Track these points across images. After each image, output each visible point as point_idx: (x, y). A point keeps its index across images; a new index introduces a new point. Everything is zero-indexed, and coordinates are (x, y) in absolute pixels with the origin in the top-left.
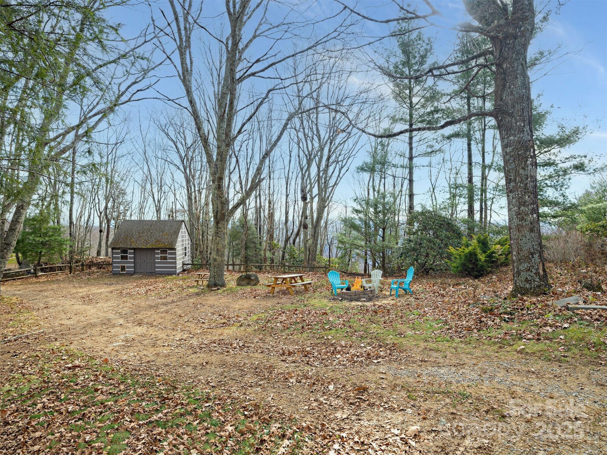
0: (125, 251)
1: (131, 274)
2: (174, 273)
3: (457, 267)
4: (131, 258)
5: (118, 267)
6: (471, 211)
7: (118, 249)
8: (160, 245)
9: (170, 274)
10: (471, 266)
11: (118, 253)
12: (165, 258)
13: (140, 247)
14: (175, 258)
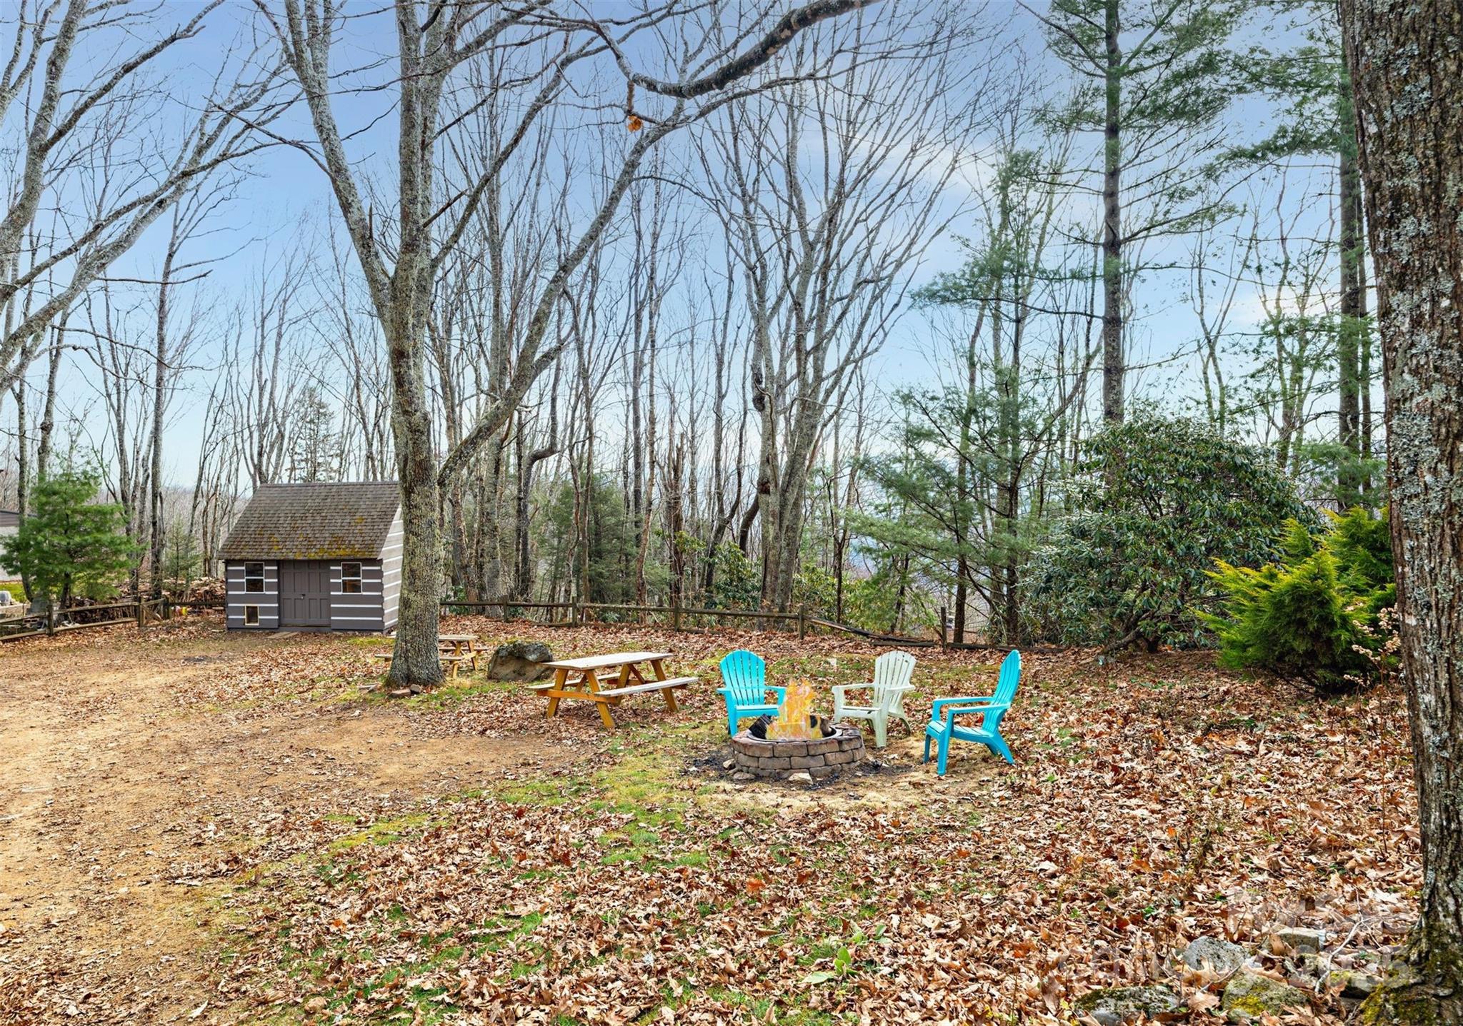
0: (255, 568)
1: (270, 630)
2: (379, 628)
3: (1244, 647)
4: (270, 586)
5: (239, 610)
6: (1350, 413)
7: (240, 562)
8: (341, 552)
9: (366, 630)
10: (1301, 646)
11: (238, 574)
12: (355, 587)
13: (291, 556)
14: (380, 587)
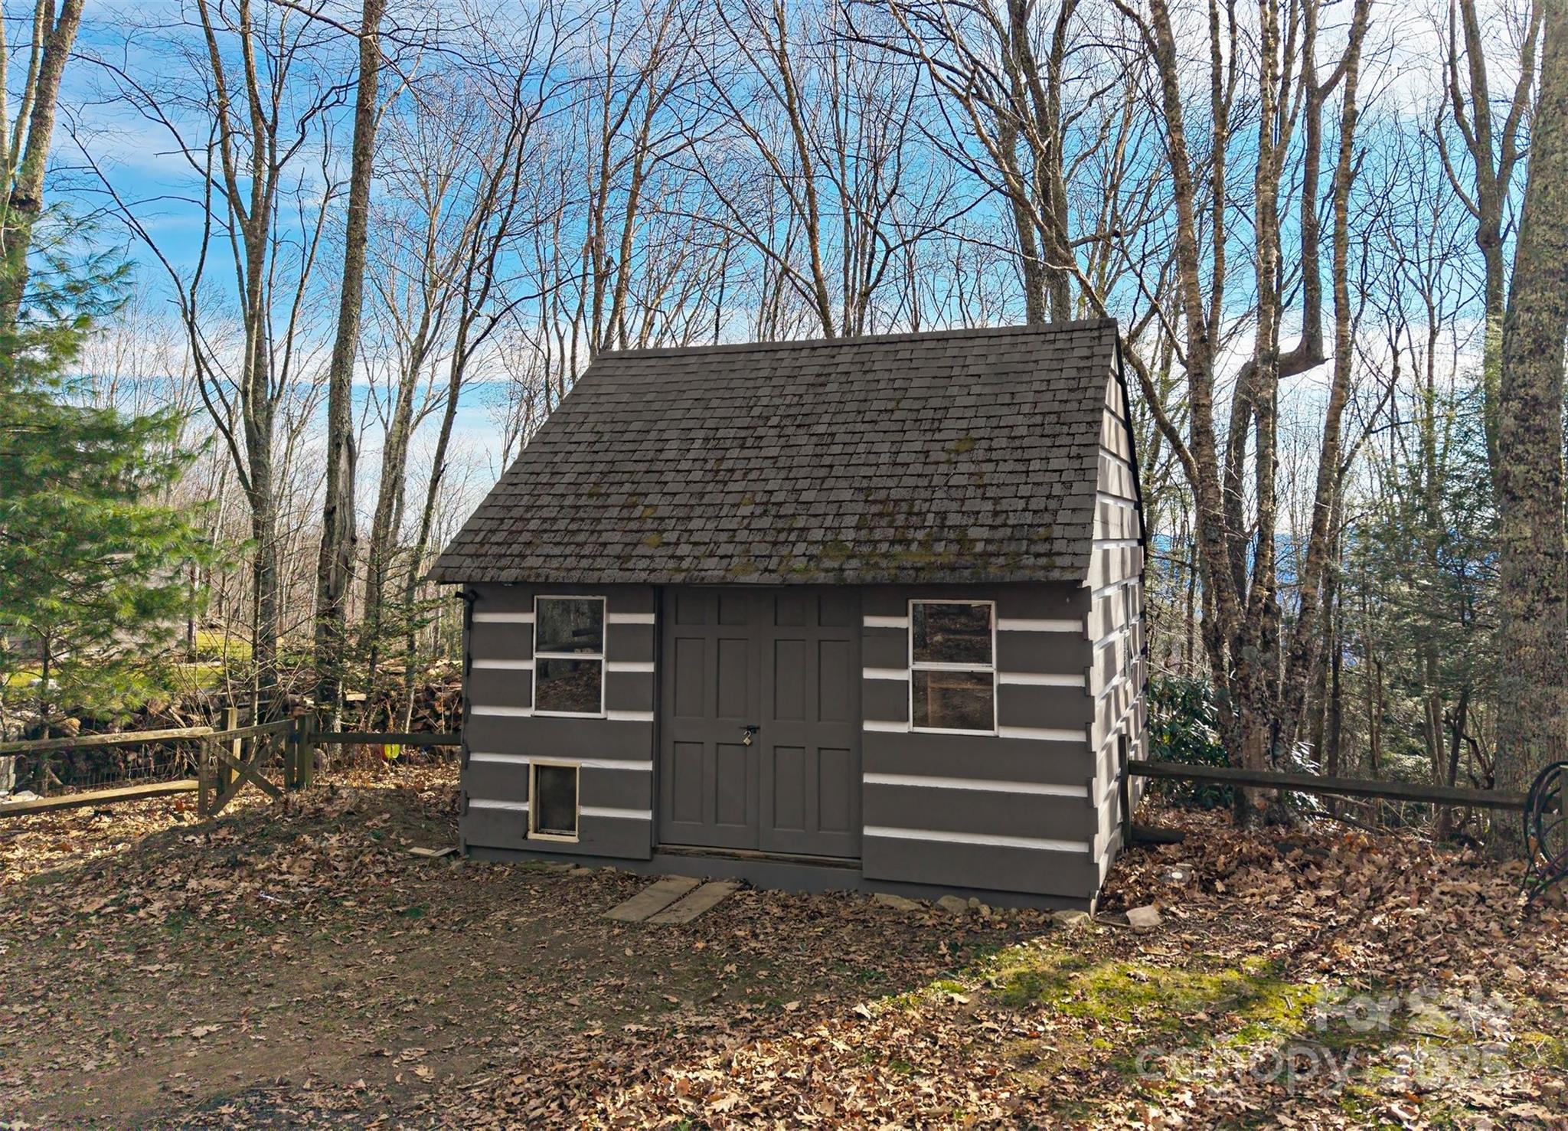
0: (573, 617)
4: (625, 691)
5: (507, 782)
7: (521, 595)
11: (509, 642)
12: (967, 705)
13: (713, 570)
